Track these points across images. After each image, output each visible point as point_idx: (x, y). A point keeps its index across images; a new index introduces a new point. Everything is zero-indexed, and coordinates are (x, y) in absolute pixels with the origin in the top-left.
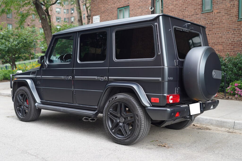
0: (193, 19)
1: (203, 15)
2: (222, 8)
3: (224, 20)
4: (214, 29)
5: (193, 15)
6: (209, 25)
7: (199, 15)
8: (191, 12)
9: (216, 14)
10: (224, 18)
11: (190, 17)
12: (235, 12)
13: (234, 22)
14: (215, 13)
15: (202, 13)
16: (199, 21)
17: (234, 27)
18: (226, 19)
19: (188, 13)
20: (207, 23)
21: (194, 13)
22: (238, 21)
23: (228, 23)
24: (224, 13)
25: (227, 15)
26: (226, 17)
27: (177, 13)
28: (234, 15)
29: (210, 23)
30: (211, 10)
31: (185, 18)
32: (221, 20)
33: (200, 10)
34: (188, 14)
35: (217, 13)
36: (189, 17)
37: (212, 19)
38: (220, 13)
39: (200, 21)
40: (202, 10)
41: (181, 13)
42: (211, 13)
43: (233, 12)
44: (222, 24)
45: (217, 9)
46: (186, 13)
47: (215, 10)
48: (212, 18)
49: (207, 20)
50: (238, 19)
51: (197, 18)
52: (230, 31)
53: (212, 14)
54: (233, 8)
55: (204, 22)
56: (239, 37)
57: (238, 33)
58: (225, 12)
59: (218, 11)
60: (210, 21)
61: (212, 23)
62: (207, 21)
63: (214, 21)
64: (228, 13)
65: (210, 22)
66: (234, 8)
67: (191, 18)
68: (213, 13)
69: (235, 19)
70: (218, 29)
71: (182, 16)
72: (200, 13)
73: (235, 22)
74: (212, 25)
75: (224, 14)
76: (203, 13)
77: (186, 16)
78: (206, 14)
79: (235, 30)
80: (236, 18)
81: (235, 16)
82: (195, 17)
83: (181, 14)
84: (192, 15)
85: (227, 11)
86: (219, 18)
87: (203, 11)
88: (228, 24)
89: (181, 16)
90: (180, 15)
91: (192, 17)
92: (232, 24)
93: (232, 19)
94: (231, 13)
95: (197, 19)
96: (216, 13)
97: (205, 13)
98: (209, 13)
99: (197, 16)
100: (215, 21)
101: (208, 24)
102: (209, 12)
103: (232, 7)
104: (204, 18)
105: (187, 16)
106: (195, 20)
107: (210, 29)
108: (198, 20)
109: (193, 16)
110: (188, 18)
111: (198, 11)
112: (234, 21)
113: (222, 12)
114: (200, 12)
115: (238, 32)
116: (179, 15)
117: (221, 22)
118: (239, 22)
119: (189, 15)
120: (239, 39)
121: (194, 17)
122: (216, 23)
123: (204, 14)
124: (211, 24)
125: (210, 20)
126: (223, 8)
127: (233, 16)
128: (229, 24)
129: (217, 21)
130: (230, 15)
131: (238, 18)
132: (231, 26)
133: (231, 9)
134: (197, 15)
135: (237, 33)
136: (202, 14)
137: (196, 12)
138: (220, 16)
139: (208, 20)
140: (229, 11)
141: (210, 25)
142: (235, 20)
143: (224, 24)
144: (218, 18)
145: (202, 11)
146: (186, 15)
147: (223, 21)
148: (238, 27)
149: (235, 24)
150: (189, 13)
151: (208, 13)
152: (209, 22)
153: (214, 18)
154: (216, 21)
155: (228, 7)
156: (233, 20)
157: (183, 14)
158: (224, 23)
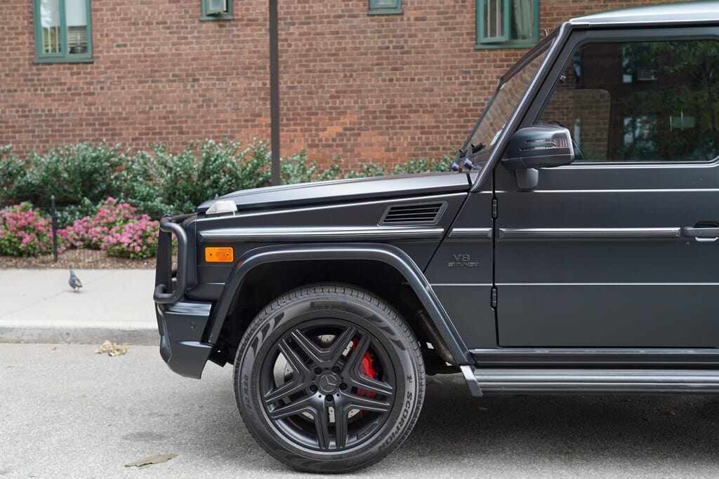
0: (340, 30)
1: (372, 21)
2: (430, 8)
3: (436, 41)
4: (407, 64)
5: (340, 17)
6: (391, 53)
7: (361, 18)
8: (334, 6)
9: (412, 21)
10: (436, 35)
11: (329, 22)
12: (468, 23)
13: (464, 51)
14: (408, 19)
15: (368, 15)
16: (359, 38)
17: (464, 65)
18: (441, 39)
19: (321, 8)
20: (387, 44)
21: (342, 11)
22: (477, 50)
23: (450, 52)
24: (435, 22)
25: (446, 29)
26: (441, 35)
27: (285, 6)
28: (465, 32)
29: (395, 48)
30: (396, 8)
31: (314, 23)
32: (427, 41)
33: (364, 5)
34: (323, 12)
35: (417, 19)
36: (325, 20)
37: (403, 36)
38: (424, 19)
39: (365, 38)
40: (369, 6)
41: (300, 5)
42: (399, 18)
43: (463, 23)
44: (430, 52)
45: (416, 9)
46: (315, 9)
47: (409, 9)
48: (402, 33)
49: (385, 37)
50: (477, 44)
51: (354, 27)
52: (454, 74)
53: (402, 20)
54: (462, 12)
55: (376, 43)
56: (479, 94)
57: (478, 83)
58: (439, 19)
59: (419, 13)
60: (394, 39)
61: (402, 47)
62: (387, 40)
63: (406, 42)
64: (447, 24)
65: (394, 44)
66: (464, 10)
67: (332, 25)
68: (405, 19)
69: (468, 42)
70: (419, 66)
71: (303, 16)
72: (361, 13)
73: (469, 51)
74: (402, 53)
75: (438, 25)
76: (374, 15)
77: (318, 18)
78: (383, 18)
79: (469, 72)
80: (471, 39)
81: (468, 34)
82: (347, 22)
83: (299, 9)
84: (335, 17)
85: (445, 18)
86: (423, 36)
87: (371, 7)
88: (449, 54)
89: (297, 15)
90: (294, 13)
91: (337, 23)
92: (460, 56)
93: (461, 42)
94: (457, 24)
95: (354, 30)
96: (412, 19)
97: (378, 15)
98: (390, 17)
99: (352, 22)
100: (409, 43)
101: (388, 48)
102: (393, 15)
103: (457, 9)
104: (377, 28)
105: (321, 17)
106: (347, 33)
107: (396, 63)
108: (357, 32)
109: (340, 20)
110: (321, 23)
111: (357, 6)
112: (464, 48)
113: (431, 19)
114: (361, 10)
115: (476, 80)
116: (292, 10)
117: (428, 46)
118: (479, 53)
119: (328, 17)
120: (480, 100)
121: (342, 22)
122: (414, 47)
123: (376, 17)
124: (398, 51)
125: (394, 36)
126: (434, 8)
127: (462, 35)
128: (453, 56)
129: (416, 44)
130: (454, 29)
131: (476, 39)
132: (457, 60)
133: (457, 12)
134: (354, 20)
135: (474, 83)
136: (369, 18)
137: (351, 7)
138: (425, 30)
139: (389, 36)
140: (451, 18)
141: (396, 53)
142: (467, 45)
143: (439, 55)
144: (420, 35)
145: (370, 9)
146: (317, 15)
147: (435, 44)
148: (476, 66)
149: (468, 56)
150: (325, 9)
151: (388, 15)
152: (391, 42)
153: (407, 34)
154: (414, 42)
155: (448, 7)
156: (462, 45)
157: (307, 9)
158: (437, 52)
